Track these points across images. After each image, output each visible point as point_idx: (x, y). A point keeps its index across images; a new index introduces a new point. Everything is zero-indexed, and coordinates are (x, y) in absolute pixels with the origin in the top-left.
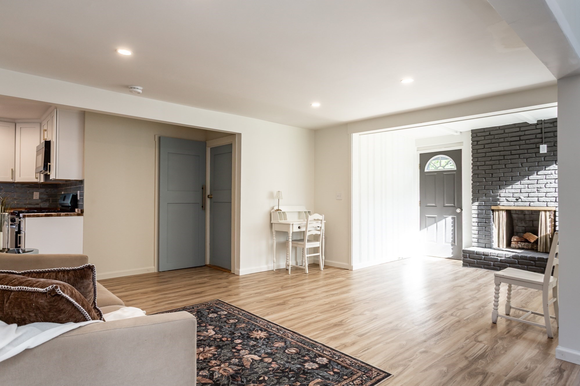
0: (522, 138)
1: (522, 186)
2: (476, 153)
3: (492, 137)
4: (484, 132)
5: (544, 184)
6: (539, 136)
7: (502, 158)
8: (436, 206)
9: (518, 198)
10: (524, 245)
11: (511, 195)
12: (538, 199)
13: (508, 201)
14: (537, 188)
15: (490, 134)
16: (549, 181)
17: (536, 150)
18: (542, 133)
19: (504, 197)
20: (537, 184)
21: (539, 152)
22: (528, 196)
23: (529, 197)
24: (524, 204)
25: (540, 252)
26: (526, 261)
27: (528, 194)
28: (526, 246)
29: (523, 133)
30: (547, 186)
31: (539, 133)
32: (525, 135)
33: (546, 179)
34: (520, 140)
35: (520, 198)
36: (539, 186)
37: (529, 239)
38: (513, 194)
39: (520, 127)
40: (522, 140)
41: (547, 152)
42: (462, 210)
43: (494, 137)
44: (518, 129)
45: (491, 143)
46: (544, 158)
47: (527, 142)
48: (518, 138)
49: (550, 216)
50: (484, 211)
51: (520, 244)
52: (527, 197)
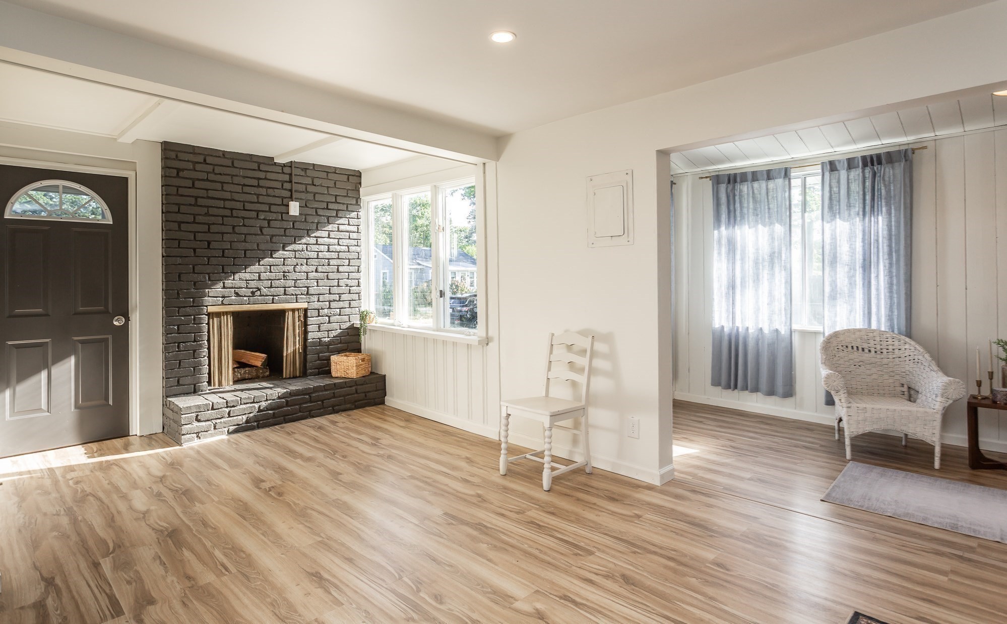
0: (262, 183)
1: (262, 269)
2: (175, 195)
3: (210, 168)
4: (194, 153)
5: (293, 266)
6: (287, 186)
7: (228, 212)
8: (47, 315)
9: (255, 290)
10: (245, 373)
11: (243, 284)
12: (285, 290)
13: (237, 294)
14: (284, 272)
15: (205, 160)
16: (299, 261)
17: (283, 209)
18: (291, 182)
19: (232, 288)
20: (284, 265)
21: (288, 213)
22: (271, 285)
23: (271, 287)
24: (265, 301)
25: (285, 378)
26: (299, 397)
27: (271, 283)
28: (249, 374)
29: (262, 175)
30: (297, 270)
31: (286, 182)
32: (266, 179)
33: (295, 258)
34: (259, 186)
35: (259, 289)
36: (286, 268)
37: (249, 361)
38: (246, 283)
39: (259, 164)
40: (262, 187)
41: (299, 214)
42: (127, 319)
43: (214, 170)
44: (255, 166)
45: (207, 180)
46: (293, 224)
47: (270, 191)
48: (255, 182)
49: (299, 316)
50: (193, 317)
51: (238, 372)
52: (268, 288)
